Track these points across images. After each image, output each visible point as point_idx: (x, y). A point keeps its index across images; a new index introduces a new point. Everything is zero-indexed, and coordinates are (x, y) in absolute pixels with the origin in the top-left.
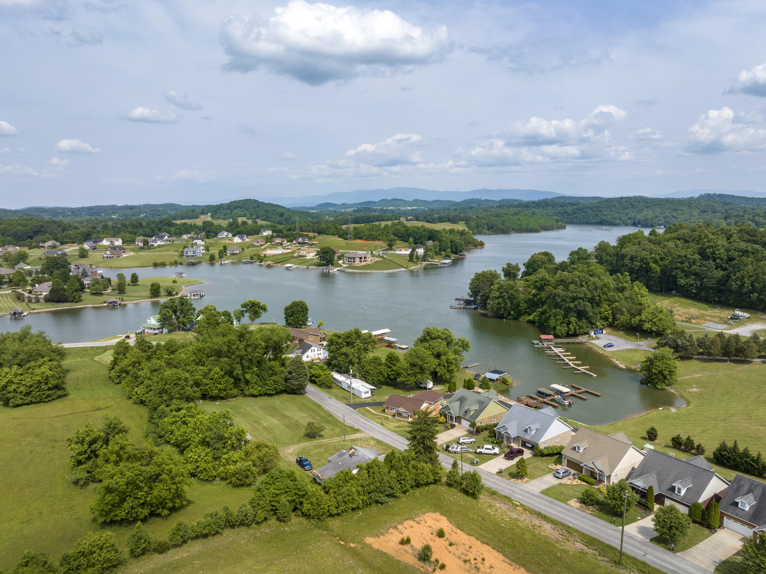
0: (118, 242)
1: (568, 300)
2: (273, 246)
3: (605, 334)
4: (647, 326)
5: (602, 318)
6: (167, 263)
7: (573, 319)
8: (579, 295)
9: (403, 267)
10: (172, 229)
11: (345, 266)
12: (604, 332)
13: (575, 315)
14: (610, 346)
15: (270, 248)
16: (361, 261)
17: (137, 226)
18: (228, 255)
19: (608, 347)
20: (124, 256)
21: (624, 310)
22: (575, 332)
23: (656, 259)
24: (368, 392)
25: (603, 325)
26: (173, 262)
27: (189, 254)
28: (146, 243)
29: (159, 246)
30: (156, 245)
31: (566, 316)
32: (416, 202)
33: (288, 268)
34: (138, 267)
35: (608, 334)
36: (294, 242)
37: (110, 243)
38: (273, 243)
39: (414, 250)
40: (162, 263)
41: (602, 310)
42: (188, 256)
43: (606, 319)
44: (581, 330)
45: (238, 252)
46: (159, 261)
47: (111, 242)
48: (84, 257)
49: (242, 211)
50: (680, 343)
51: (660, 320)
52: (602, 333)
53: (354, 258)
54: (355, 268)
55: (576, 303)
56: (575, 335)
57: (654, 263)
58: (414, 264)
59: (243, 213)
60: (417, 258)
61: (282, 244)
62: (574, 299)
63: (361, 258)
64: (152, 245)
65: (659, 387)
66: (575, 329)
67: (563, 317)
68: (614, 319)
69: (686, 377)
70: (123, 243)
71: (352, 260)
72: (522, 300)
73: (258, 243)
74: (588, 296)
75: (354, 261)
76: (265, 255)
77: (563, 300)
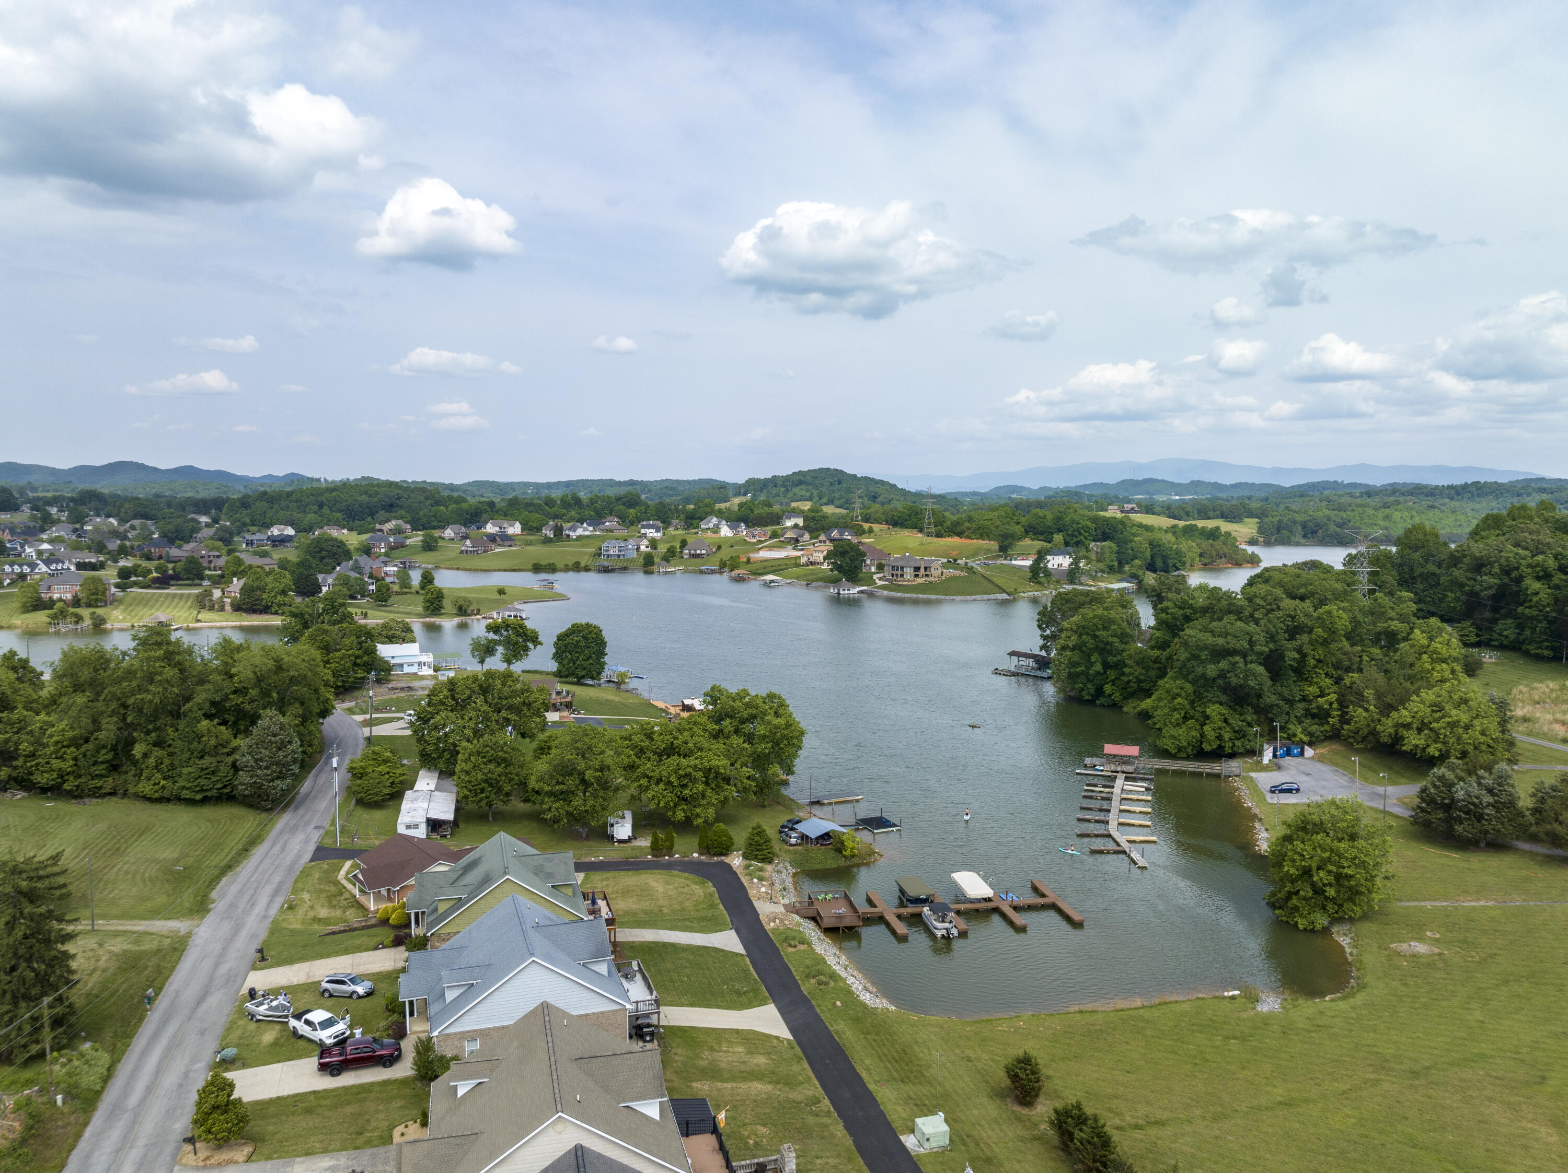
0: (515, 529)
1: (1204, 655)
2: (782, 544)
3: (1312, 758)
4: (1413, 740)
5: (1309, 714)
6: (560, 565)
7: (1213, 710)
8: (1233, 643)
9: (1005, 591)
10: (631, 511)
11: (880, 583)
12: (1309, 752)
13: (1224, 698)
14: (1289, 791)
15: (770, 548)
16: (916, 576)
17: (569, 504)
18: (685, 557)
19: (1282, 791)
20: (497, 550)
21: (1369, 693)
22: (1220, 747)
23: (1545, 570)
24: (416, 826)
25: (1311, 735)
26: (570, 564)
27: (611, 553)
28: (558, 531)
29: (580, 538)
30: (574, 535)
31: (1197, 698)
32: (1196, 485)
33: (767, 585)
34: (505, 570)
35: (1320, 759)
36: (822, 537)
37: (498, 529)
38: (782, 539)
39: (1041, 556)
40: (549, 564)
41: (1313, 690)
42: (608, 555)
43: (1321, 716)
44: (1238, 743)
45: (704, 552)
46: (544, 563)
47: (501, 528)
48: (430, 550)
49: (807, 491)
50: (1460, 795)
51: (1453, 725)
52: (1302, 754)
53: (902, 568)
54: (900, 588)
55: (1223, 665)
56: (1218, 754)
57: (1538, 578)
58: (1037, 587)
59: (808, 494)
60: (1048, 573)
61: (797, 541)
62: (1220, 654)
63: (917, 569)
64: (568, 536)
65: (1302, 923)
66: (1220, 737)
67: (1192, 703)
68: (1345, 719)
69: (1428, 904)
70: (523, 530)
71: (899, 572)
72: (1130, 657)
73: (754, 537)
74: (1257, 648)
75: (902, 576)
76: (749, 559)
77: (1195, 657)
